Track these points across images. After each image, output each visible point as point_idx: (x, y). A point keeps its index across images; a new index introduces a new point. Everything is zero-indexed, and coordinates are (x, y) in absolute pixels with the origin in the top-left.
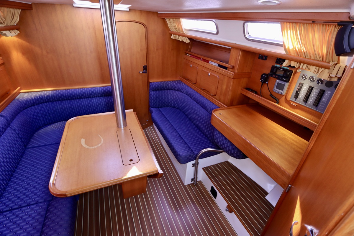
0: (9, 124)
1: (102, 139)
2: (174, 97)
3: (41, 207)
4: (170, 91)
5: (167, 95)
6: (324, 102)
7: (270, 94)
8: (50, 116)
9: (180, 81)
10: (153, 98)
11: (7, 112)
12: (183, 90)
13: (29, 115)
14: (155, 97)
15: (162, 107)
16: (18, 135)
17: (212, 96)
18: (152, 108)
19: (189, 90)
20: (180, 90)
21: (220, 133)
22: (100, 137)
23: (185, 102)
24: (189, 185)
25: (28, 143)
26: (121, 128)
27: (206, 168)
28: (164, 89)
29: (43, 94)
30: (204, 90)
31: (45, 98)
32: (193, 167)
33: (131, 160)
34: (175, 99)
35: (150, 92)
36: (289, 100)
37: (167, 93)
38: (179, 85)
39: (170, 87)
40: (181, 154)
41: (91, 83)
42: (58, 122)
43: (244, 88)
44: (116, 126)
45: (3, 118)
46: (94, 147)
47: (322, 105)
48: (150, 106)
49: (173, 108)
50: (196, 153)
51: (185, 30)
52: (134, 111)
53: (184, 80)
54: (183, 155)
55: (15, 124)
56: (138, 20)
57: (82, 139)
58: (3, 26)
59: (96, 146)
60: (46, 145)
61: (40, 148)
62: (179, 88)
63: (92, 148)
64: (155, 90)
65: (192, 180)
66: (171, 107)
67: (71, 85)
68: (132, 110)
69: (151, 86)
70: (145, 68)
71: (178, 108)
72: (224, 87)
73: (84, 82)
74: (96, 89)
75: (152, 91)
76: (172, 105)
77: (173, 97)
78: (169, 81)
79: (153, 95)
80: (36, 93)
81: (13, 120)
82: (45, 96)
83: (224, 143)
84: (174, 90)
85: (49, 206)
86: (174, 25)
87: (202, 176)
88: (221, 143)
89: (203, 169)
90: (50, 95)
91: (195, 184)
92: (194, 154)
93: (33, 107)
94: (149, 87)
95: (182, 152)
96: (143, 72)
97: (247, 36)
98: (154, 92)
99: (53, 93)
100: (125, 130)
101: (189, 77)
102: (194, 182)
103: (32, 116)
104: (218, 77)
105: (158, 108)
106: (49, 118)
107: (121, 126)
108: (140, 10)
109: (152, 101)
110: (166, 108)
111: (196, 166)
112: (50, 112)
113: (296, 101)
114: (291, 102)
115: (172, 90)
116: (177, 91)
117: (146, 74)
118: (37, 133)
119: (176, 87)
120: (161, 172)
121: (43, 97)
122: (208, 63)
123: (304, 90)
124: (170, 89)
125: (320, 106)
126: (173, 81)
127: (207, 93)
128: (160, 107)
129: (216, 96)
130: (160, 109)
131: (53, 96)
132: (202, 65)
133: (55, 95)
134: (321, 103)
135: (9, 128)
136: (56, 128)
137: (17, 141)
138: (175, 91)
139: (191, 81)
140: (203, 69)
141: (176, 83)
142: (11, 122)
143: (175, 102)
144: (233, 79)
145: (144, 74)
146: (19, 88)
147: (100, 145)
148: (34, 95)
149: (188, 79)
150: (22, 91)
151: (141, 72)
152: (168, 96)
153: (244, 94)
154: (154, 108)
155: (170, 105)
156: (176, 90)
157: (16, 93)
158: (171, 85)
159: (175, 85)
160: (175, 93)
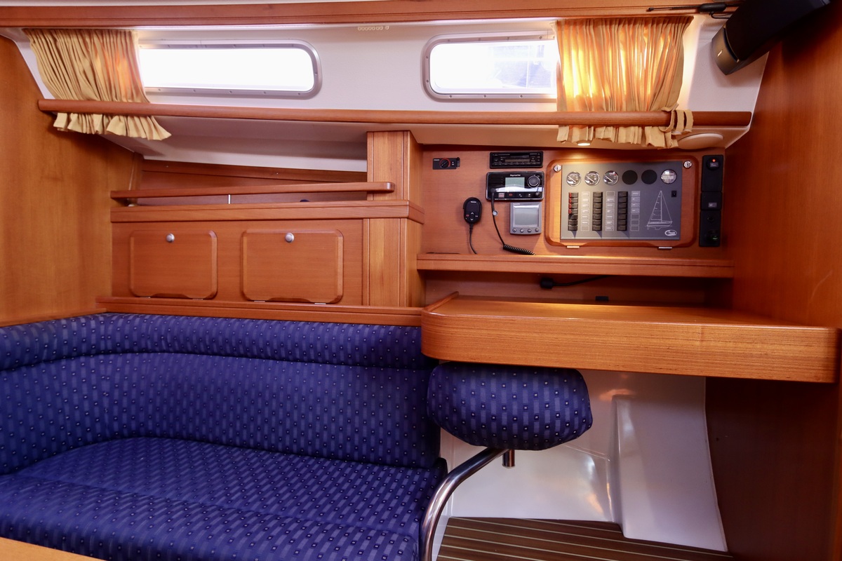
2: (106, 386)
4: (73, 364)
5: (56, 384)
6: (636, 216)
9: (114, 314)
12: (149, 339)
20: (132, 344)
23: (179, 386)
28: (36, 362)
34: (110, 396)
36: (558, 241)
37: (58, 374)
38: (121, 326)
39: (69, 343)
47: (635, 223)
49: (103, 444)
51: (150, 93)
62: (126, 338)
66: (87, 443)
71: (134, 433)
76: (93, 430)
77: (98, 388)
78: (59, 319)
84: (98, 353)
101: (166, 283)
104: (335, 232)
113: (576, 238)
114: (565, 244)
115: (82, 359)
116: (112, 357)
119: (103, 339)
123: (584, 206)
125: (631, 226)
129: (344, 298)
132: (241, 218)
134: (631, 220)
138: (101, 357)
140: (249, 231)
141: (100, 319)
143: (110, 412)
144: (407, 218)
155: (84, 433)
156: (107, 352)
158: (72, 333)
159: (97, 329)
160: (102, 368)
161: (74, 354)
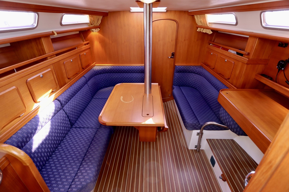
0: (87, 82)
1: (133, 99)
3: (93, 131)
4: (191, 74)
5: (188, 76)
7: (286, 80)
8: (107, 82)
9: (201, 67)
10: (176, 78)
11: (87, 75)
12: (202, 73)
13: (97, 79)
14: (178, 77)
15: (182, 86)
16: (90, 89)
17: (226, 80)
18: (174, 85)
19: (207, 74)
20: (199, 73)
21: (224, 109)
22: (132, 98)
23: (202, 84)
24: (192, 150)
25: (94, 96)
26: (147, 94)
27: (210, 140)
28: (186, 72)
29: (106, 68)
30: (220, 74)
31: (107, 70)
32: (197, 135)
33: (148, 115)
34: (194, 81)
35: (174, 73)
37: (188, 75)
38: (199, 70)
39: (191, 70)
40: (188, 121)
41: (134, 63)
42: (111, 86)
43: (258, 74)
44: (144, 92)
45: (85, 78)
46: (127, 102)
48: (173, 84)
49: (192, 88)
50: (201, 123)
51: (209, 23)
52: (159, 85)
53: (204, 66)
54: (190, 122)
55: (90, 83)
56: (172, 18)
57: (122, 97)
58: (93, 26)
59: (129, 102)
60: (103, 99)
61: (99, 99)
62: (199, 72)
63: (126, 102)
64: (178, 72)
65: (196, 147)
66: (190, 87)
67: (122, 63)
68: (157, 84)
69: (176, 69)
70: (173, 54)
71: (196, 89)
72: (238, 72)
73: (130, 62)
74: (137, 67)
75: (176, 72)
76: (191, 85)
77: (193, 79)
78: (192, 66)
79: (177, 76)
80: (102, 66)
81: (89, 80)
82: (107, 69)
83: (227, 118)
84: (195, 73)
85: (97, 131)
86: (200, 20)
87: (205, 146)
88: (223, 118)
89: (207, 140)
90: (110, 69)
91: (198, 150)
92: (200, 124)
93: (100, 75)
94: (175, 69)
95: (189, 120)
96: (171, 58)
97: (264, 24)
98: (178, 73)
99: (111, 68)
100: (149, 96)
101: (209, 63)
102: (197, 149)
103: (98, 80)
104: (233, 62)
105: (179, 86)
106: (107, 83)
107: (147, 93)
108: (175, 11)
109: (175, 80)
110: (186, 87)
111: (200, 135)
112: (108, 79)
115: (193, 73)
116: (197, 74)
117: (173, 59)
118: (99, 91)
119: (196, 71)
120: (166, 127)
121: (106, 69)
122: (227, 51)
124: (191, 73)
126: (194, 66)
127: (222, 77)
128: (181, 86)
129: (230, 79)
130: (181, 87)
131: (111, 69)
132: (221, 53)
133: (112, 69)
135: (86, 84)
136: (110, 89)
137: (89, 92)
138: (195, 74)
139: (210, 66)
140: (222, 57)
141: (197, 67)
142: (88, 81)
143: (193, 83)
144: (246, 64)
145: (171, 59)
146: (95, 63)
147: (131, 102)
148: (102, 67)
149: (208, 65)
150: (96, 65)
151: (170, 57)
152: (189, 78)
153: (258, 79)
154: (176, 85)
155: (190, 85)
156: (196, 74)
157: (93, 66)
158: (192, 69)
159: (196, 69)
160: (194, 76)
161: (192, 72)
